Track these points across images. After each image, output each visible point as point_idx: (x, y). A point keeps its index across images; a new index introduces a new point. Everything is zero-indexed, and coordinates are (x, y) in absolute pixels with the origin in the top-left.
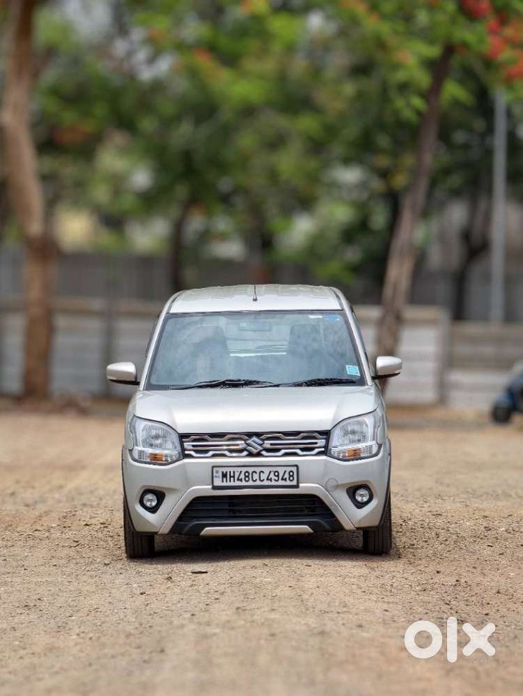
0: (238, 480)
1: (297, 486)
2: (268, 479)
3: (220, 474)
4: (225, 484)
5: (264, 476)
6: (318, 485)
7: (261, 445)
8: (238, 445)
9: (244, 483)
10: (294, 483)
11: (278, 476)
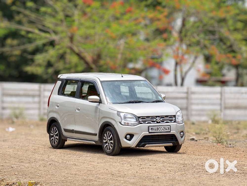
0: (155, 130)
1: (170, 132)
2: (163, 130)
3: (151, 128)
4: (152, 131)
5: (162, 129)
6: (175, 131)
7: (160, 120)
8: (154, 120)
9: (157, 131)
10: (169, 131)
11: (165, 129)
